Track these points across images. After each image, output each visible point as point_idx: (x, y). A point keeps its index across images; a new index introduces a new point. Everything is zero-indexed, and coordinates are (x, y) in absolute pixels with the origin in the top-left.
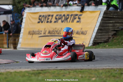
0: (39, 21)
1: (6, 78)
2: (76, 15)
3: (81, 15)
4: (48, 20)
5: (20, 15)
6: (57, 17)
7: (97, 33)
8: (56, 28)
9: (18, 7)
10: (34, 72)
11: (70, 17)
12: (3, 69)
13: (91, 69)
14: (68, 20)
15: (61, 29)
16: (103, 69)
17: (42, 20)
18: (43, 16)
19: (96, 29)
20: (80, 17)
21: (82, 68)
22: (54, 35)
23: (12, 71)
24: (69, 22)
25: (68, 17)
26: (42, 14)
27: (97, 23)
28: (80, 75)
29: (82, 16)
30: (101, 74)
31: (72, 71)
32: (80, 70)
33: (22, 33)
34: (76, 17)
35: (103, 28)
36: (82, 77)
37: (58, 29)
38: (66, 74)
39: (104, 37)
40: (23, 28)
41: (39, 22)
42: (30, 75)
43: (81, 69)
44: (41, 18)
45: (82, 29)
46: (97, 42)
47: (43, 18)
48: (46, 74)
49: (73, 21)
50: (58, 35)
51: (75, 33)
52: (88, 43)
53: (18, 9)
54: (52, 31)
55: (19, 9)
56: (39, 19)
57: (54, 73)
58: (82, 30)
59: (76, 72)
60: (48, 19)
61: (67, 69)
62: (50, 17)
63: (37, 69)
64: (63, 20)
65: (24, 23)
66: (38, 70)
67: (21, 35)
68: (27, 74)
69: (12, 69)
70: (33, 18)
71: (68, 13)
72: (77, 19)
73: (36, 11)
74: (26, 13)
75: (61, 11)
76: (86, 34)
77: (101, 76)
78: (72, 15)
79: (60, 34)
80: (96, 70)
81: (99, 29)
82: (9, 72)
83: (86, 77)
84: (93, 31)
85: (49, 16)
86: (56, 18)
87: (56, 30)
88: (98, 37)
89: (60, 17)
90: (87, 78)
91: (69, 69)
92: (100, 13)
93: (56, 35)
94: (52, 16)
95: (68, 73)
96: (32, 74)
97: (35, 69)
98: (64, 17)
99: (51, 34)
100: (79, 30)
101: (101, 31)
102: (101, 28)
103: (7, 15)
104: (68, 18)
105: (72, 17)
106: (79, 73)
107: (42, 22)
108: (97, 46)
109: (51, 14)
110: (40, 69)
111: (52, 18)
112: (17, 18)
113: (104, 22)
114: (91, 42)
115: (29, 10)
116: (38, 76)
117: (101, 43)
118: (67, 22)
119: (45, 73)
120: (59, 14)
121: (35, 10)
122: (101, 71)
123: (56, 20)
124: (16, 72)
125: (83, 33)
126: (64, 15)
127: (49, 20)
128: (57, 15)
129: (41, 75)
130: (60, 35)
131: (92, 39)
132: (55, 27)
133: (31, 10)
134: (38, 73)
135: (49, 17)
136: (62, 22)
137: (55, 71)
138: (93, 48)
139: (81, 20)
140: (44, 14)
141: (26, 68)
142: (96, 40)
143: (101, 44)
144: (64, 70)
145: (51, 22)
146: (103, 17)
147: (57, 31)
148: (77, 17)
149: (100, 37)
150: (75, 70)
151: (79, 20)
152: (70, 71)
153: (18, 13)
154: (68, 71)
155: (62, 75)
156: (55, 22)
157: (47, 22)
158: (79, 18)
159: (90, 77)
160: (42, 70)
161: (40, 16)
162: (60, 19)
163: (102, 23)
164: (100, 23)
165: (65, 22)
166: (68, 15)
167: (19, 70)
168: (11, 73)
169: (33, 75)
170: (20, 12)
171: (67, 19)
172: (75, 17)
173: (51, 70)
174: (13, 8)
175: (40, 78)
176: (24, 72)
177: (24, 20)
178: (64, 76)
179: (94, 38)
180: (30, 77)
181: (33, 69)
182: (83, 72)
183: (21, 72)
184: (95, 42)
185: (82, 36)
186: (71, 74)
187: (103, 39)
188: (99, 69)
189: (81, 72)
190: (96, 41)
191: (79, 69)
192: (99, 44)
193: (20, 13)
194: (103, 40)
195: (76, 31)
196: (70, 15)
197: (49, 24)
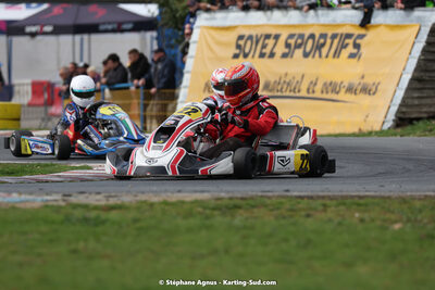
0: (237, 51)
1: (136, 221)
2: (349, 36)
3: (361, 37)
4: (264, 51)
5: (180, 33)
6: (292, 41)
7: (409, 89)
8: (286, 74)
9: (177, 11)
10: (219, 202)
11: (329, 41)
12: (128, 192)
13: (389, 198)
14: (325, 50)
15: (303, 76)
16: (426, 196)
17: (247, 50)
18: (250, 37)
19: (407, 78)
20: (358, 41)
21: (362, 194)
22: (279, 94)
23: (155, 199)
24: (327, 56)
25: (322, 41)
26: (247, 33)
27: (408, 59)
28: (357, 215)
29: (365, 39)
30: (420, 211)
31: (334, 202)
32: (356, 200)
33: (185, 87)
34: (347, 41)
35: (426, 76)
36: (362, 220)
37: (294, 78)
38: (315, 209)
39: (429, 101)
40: (188, 72)
41: (236, 56)
42: (208, 212)
43: (360, 197)
44: (241, 43)
45: (363, 77)
46: (407, 116)
47: (249, 42)
48: (255, 210)
49: (337, 54)
50: (292, 94)
51: (343, 90)
52: (381, 119)
53: (174, 16)
54: (275, 82)
55: (178, 15)
56: (238, 47)
57: (278, 209)
58: (362, 81)
59: (344, 204)
60: (264, 46)
61: (319, 197)
62: (271, 42)
63: (230, 195)
64: (308, 49)
65: (191, 57)
66: (231, 199)
67: (183, 92)
68: (200, 209)
69: (156, 193)
70: (219, 43)
71: (324, 31)
72: (350, 49)
73: (228, 23)
74: (198, 27)
75: (303, 23)
76: (374, 93)
77: (419, 217)
78: (334, 36)
79: (299, 91)
80: (403, 200)
81: (413, 80)
82: (145, 202)
83: (373, 220)
84: (398, 84)
85: (268, 37)
86: (288, 45)
87: (287, 80)
88: (410, 102)
89: (299, 41)
90: (378, 223)
91: (323, 197)
92: (420, 29)
93: (288, 94)
94: (277, 37)
95: (321, 208)
96: (214, 209)
97: (223, 195)
98: (310, 41)
99: (271, 91)
100: (356, 81)
101: (419, 86)
102: (422, 74)
103: (142, 33)
104: (323, 45)
105: (336, 41)
106: (354, 207)
107: (246, 56)
108: (409, 128)
109: (274, 32)
110: (239, 195)
111: (275, 44)
112: (173, 41)
113: (430, 57)
114: (392, 116)
115: (207, 19)
116: (233, 216)
117: (418, 119)
118: (320, 56)
119: (253, 207)
120: (297, 31)
121: (225, 18)
122: (418, 204)
123: (287, 50)
124: (166, 203)
125: (366, 90)
126: (312, 36)
127: (267, 51)
128: (291, 36)
129: (241, 211)
130: (297, 95)
131: (394, 109)
132: (283, 71)
133: (214, 19)
134: (232, 207)
135: (267, 41)
136: (306, 55)
137: (283, 200)
138: (396, 135)
139: (363, 50)
140: (254, 33)
141: (196, 192)
142: (404, 109)
143: (421, 124)
144: (311, 198)
145: (272, 55)
146: (428, 43)
147: (288, 84)
148: (350, 41)
149: (416, 102)
150: (342, 200)
151: (355, 51)
152: (328, 202)
153: (173, 28)
154: (320, 202)
155: (303, 213)
156: (284, 56)
157: (262, 55)
158: (357, 46)
159: (385, 221)
160: (242, 199)
161: (241, 37)
162: (298, 46)
163: (424, 60)
164: (419, 60)
165: (314, 56)
166: (323, 36)
167: (174, 197)
168: (152, 205)
169: (216, 213)
170: (180, 26)
171: (319, 47)
172: (346, 43)
173: (269, 198)
174: (161, 13)
175: (238, 221)
176: (192, 202)
177: (192, 50)
178: (308, 216)
179: (400, 105)
180: (207, 218)
181: (216, 195)
182: (366, 205)
183: (183, 202)
184: (402, 116)
185: (364, 100)
186: (329, 210)
187: (425, 110)
188: (413, 198)
189: (359, 205)
190: (403, 113)
191: (352, 197)
192: (415, 122)
193: (179, 29)
194: (426, 112)
195: (346, 84)
196: (330, 35)
197: (266, 60)
